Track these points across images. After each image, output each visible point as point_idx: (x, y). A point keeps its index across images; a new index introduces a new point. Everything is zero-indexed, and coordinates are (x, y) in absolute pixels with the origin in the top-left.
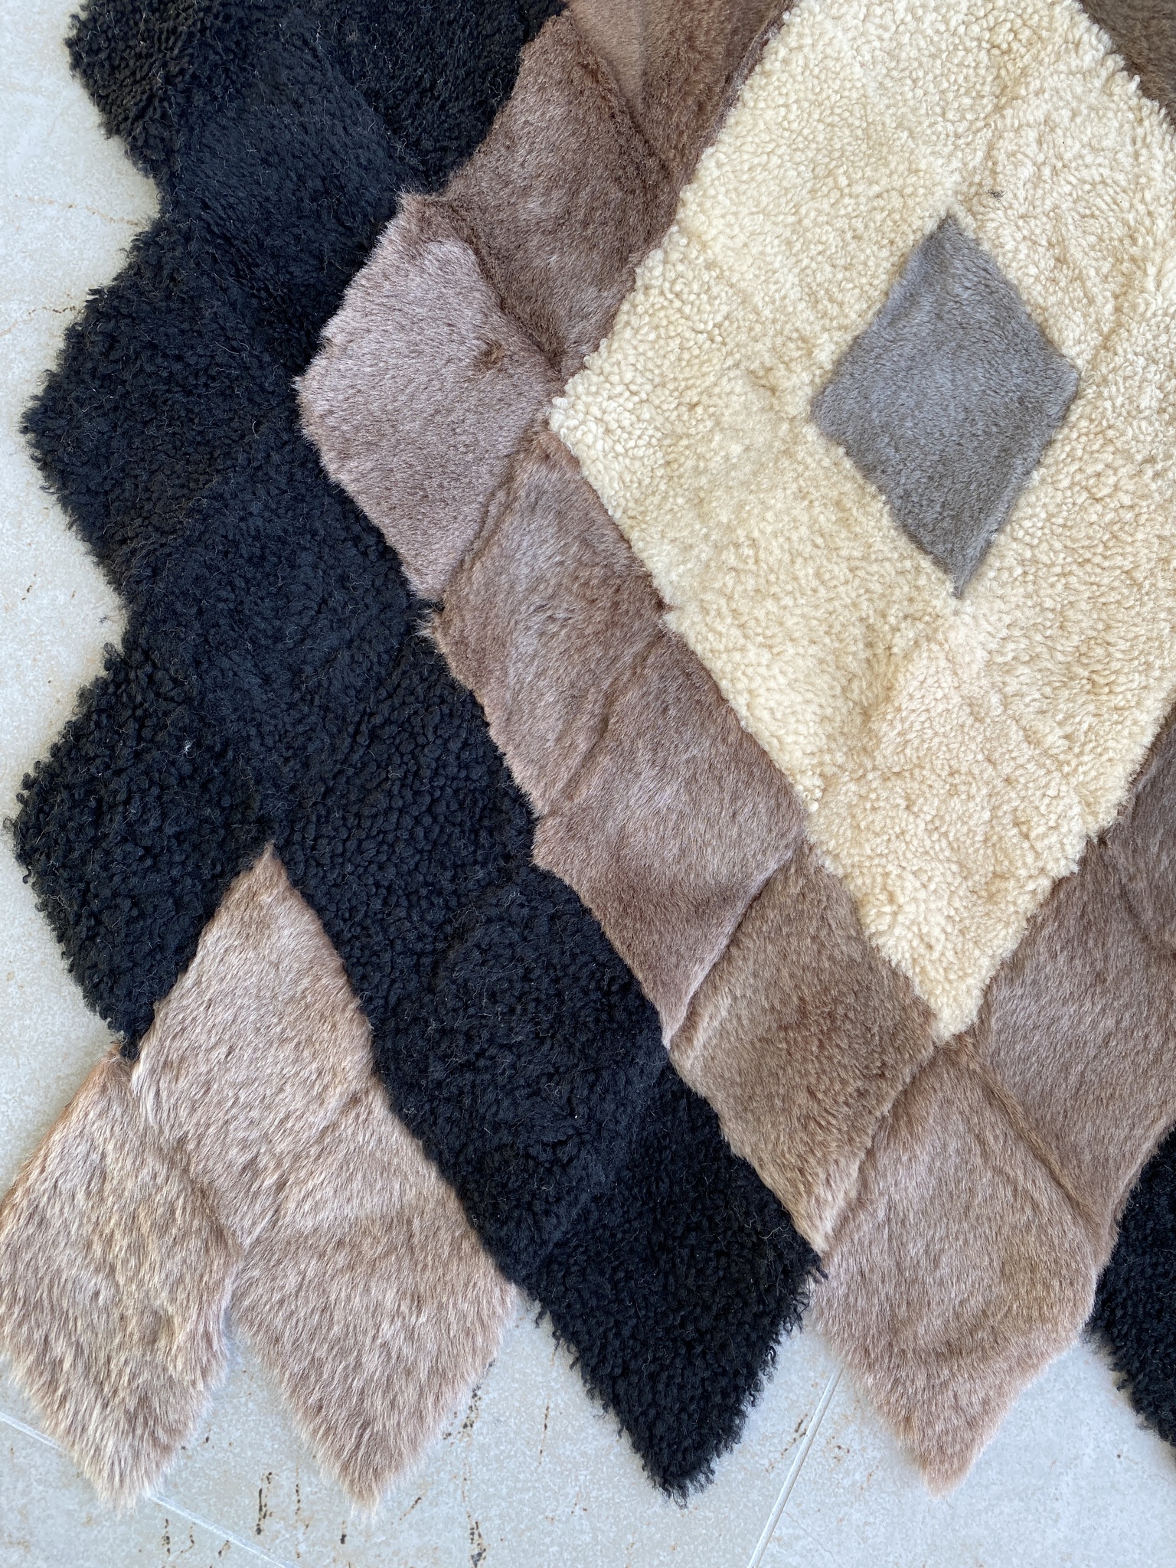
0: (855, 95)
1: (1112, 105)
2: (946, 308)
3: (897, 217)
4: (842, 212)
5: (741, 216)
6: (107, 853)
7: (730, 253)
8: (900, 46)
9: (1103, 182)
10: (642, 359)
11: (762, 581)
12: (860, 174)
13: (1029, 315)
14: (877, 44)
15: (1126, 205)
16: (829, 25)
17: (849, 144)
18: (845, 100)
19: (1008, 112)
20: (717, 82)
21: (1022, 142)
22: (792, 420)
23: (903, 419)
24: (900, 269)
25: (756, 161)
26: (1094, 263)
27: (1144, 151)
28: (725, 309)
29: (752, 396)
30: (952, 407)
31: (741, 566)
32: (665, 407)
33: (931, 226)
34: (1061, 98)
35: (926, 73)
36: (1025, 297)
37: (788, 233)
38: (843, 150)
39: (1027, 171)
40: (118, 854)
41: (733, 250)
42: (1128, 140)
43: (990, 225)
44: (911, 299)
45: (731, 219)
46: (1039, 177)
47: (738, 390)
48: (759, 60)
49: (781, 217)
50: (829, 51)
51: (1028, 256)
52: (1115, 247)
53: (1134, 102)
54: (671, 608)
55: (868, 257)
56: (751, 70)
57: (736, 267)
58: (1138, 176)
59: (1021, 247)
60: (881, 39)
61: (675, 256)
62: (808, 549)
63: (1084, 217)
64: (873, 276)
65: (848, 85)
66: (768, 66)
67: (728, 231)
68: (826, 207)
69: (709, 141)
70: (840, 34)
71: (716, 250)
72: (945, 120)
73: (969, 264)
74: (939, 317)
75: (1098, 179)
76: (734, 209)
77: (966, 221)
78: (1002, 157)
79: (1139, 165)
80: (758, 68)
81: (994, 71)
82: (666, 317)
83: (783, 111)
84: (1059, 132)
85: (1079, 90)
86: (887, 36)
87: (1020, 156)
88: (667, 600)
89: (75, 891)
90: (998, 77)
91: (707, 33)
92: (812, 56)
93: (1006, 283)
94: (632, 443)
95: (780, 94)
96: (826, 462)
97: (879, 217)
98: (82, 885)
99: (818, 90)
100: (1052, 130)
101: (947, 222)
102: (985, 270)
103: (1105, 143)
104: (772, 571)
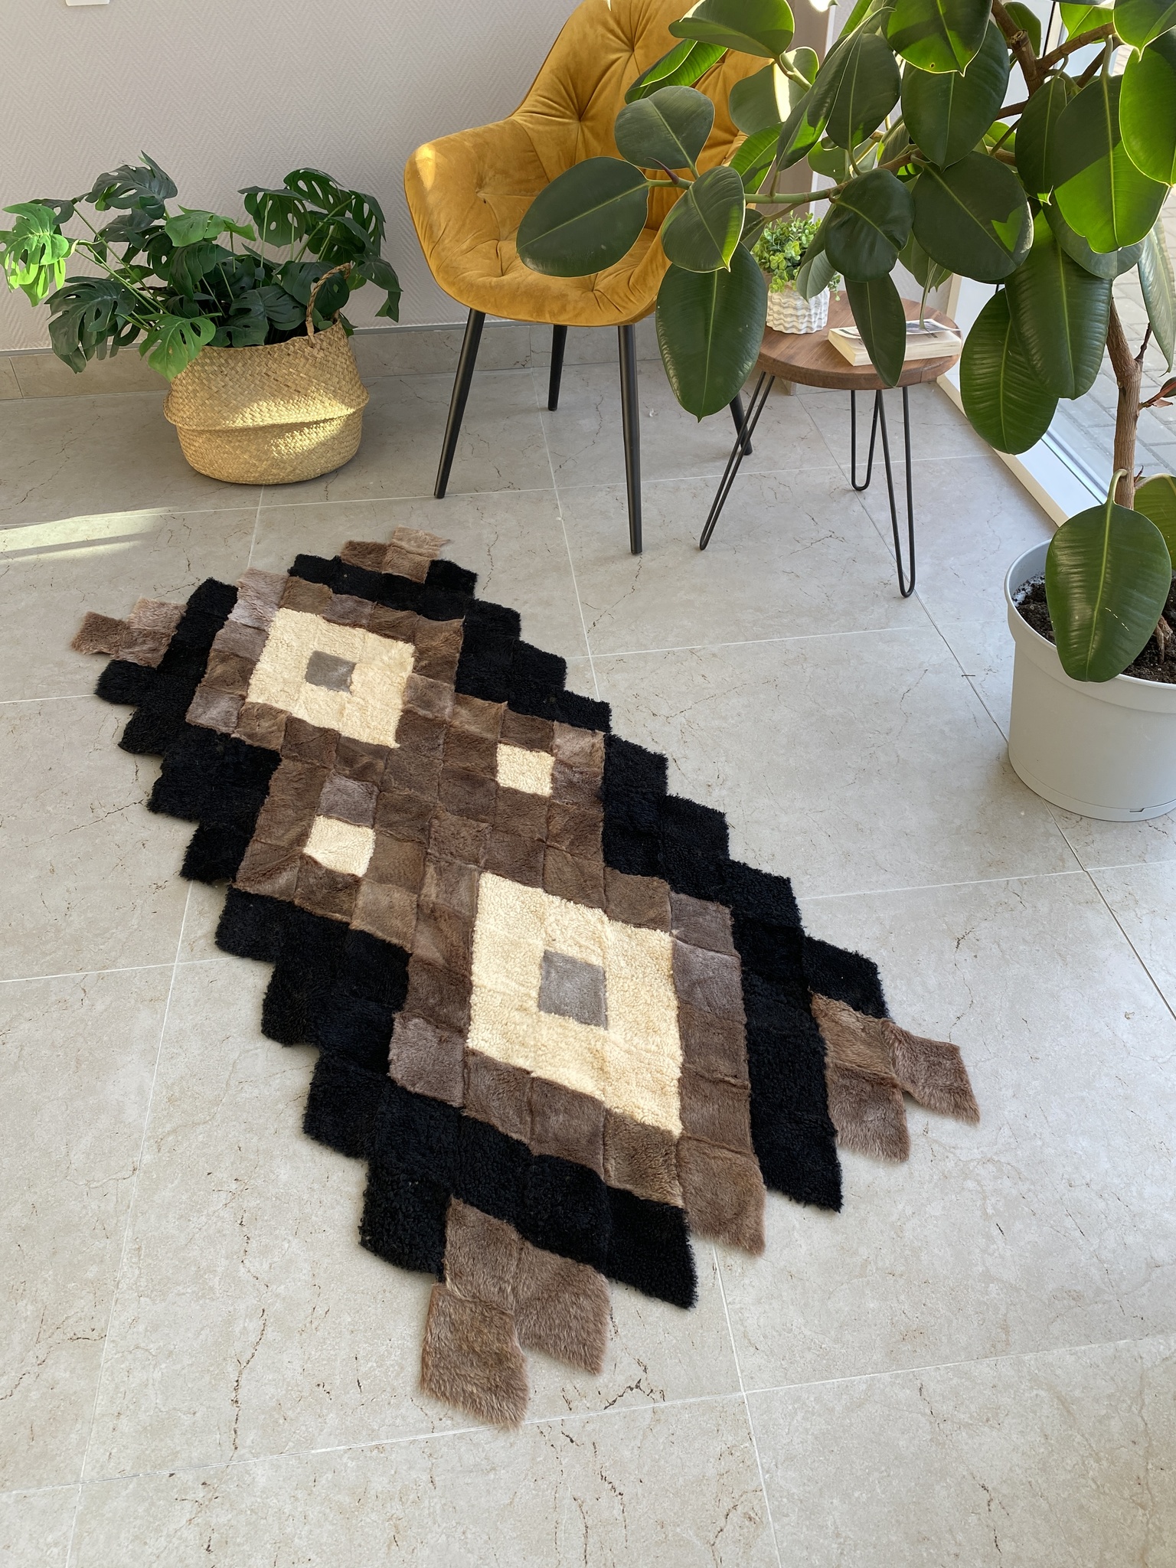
0: (503, 937)
1: (570, 910)
2: (559, 970)
3: (532, 957)
4: (517, 963)
5: (490, 976)
8: (508, 922)
9: (579, 926)
10: (485, 1020)
11: (552, 1053)
12: (516, 953)
13: (581, 961)
14: (501, 924)
15: (588, 928)
16: (487, 926)
18: (502, 940)
20: (465, 950)
21: (553, 927)
22: (536, 1013)
23: (564, 999)
24: (541, 968)
25: (487, 962)
26: (589, 943)
27: (584, 915)
28: (500, 998)
29: (521, 1014)
30: (575, 990)
31: (544, 1053)
32: (499, 1028)
33: (542, 955)
34: (556, 914)
35: (518, 925)
36: (577, 958)
37: (506, 974)
38: (508, 950)
39: (558, 932)
41: (493, 985)
42: (579, 915)
43: (557, 948)
44: (548, 972)
45: (488, 978)
46: (563, 932)
47: (516, 1014)
48: (473, 941)
49: (502, 972)
50: (490, 931)
51: (572, 949)
53: (575, 907)
54: (532, 1073)
55: (531, 969)
57: (497, 988)
59: (568, 948)
61: (478, 994)
62: (559, 1040)
63: (579, 934)
64: (535, 972)
65: (500, 936)
67: (489, 981)
68: (511, 964)
69: (472, 964)
70: (491, 927)
71: (489, 987)
72: (530, 932)
73: (558, 958)
74: (558, 973)
76: (487, 975)
77: (551, 949)
78: (550, 933)
79: (585, 918)
81: (535, 916)
82: (485, 1008)
83: (486, 949)
84: (561, 921)
85: (559, 910)
86: (503, 922)
87: (554, 930)
91: (456, 942)
92: (487, 934)
93: (570, 958)
94: (495, 1041)
95: (483, 946)
96: (551, 1018)
97: (527, 960)
99: (493, 941)
101: (546, 952)
102: (563, 957)
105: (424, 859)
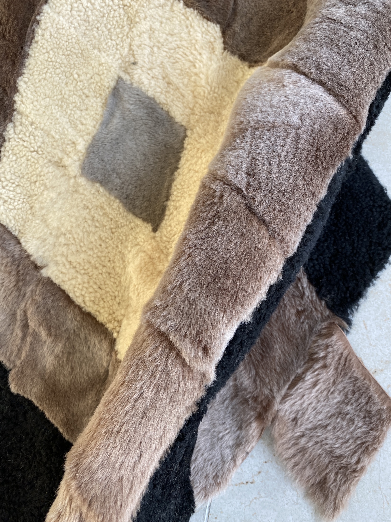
0: (74, 40)
1: (175, 15)
2: (126, 115)
3: (99, 84)
4: (79, 88)
5: (39, 101)
7: (38, 117)
8: (88, 16)
9: (179, 48)
10: (12, 169)
11: (79, 246)
12: (82, 72)
13: (162, 109)
14: (78, 18)
15: (188, 53)
16: (55, 16)
17: (76, 61)
18: (71, 44)
19: (134, 30)
20: (18, 50)
21: (142, 40)
22: (75, 177)
23: (120, 165)
24: (105, 104)
25: (40, 77)
26: (181, 81)
27: (192, 30)
28: (41, 140)
29: (57, 172)
30: (138, 155)
31: (68, 242)
32: (25, 186)
33: (113, 84)
34: (155, 18)
35: (101, 24)
36: (158, 102)
37: (60, 103)
38: (74, 64)
39: (147, 51)
41: (39, 115)
42: (185, 27)
43: (136, 77)
44: (112, 114)
45: (35, 103)
46: (153, 53)
47: (50, 171)
48: (33, 38)
49: (55, 97)
50: (58, 26)
51: (155, 84)
52: (187, 72)
53: (183, 11)
54: (41, 268)
55: (93, 103)
56: (31, 42)
57: (42, 122)
58: (191, 40)
59: (151, 81)
60: (79, 16)
61: (17, 124)
62: (93, 229)
63: (174, 63)
64: (97, 110)
65: (70, 37)
66: (36, 39)
67: (35, 108)
68: (72, 88)
69: (20, 74)
70: (61, 19)
71: (32, 117)
72: (112, 40)
73: (130, 94)
74: (124, 119)
75: (176, 46)
76: (35, 99)
77: (125, 77)
78: (135, 48)
79: (191, 35)
80: (33, 41)
81: (126, 15)
82: (18, 149)
83: (46, 55)
84: (156, 32)
85: (161, 13)
86: (82, 14)
87: (143, 46)
88: (39, 264)
90: (128, 17)
91: (9, 32)
92: (52, 30)
93: (148, 98)
94: (16, 204)
95: (44, 48)
96: (93, 191)
97: (93, 86)
99: (58, 43)
100: (154, 32)
101: (119, 80)
102: (138, 95)
103: (176, 31)
104: (81, 241)
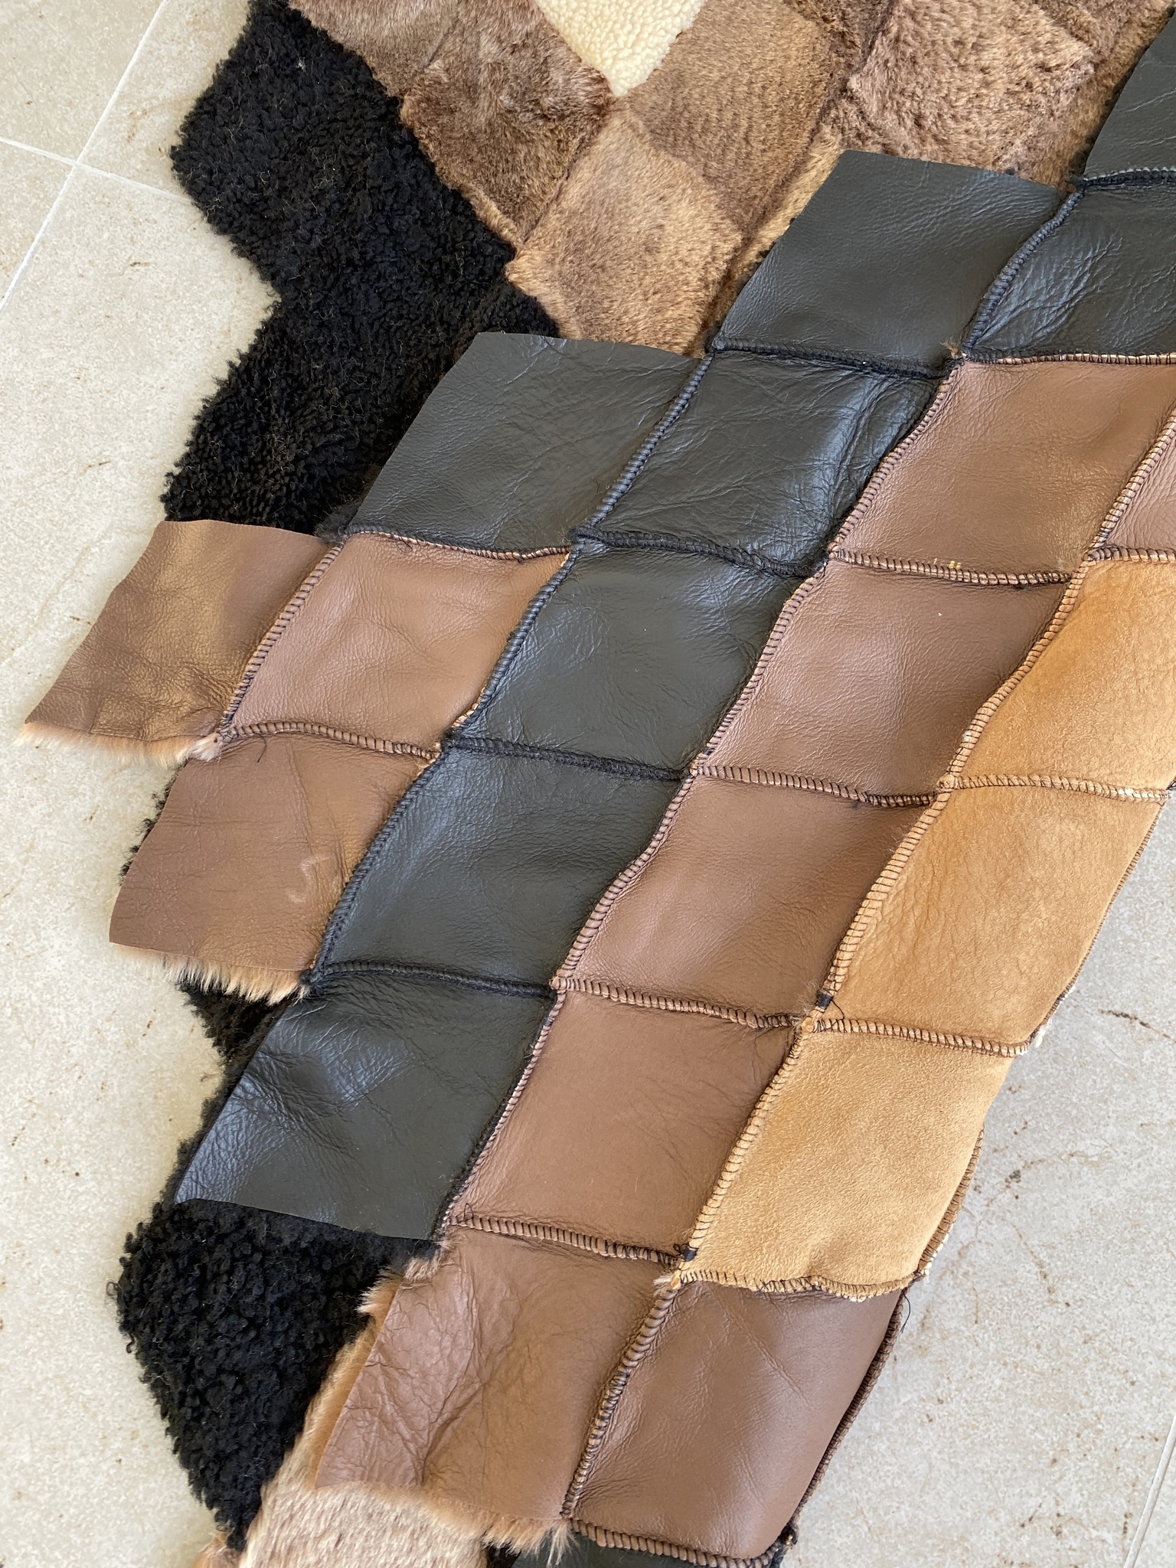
6: (211, 1326)
40: (222, 1326)
89: (179, 1366)
98: (186, 1360)
105: (825, 111)
